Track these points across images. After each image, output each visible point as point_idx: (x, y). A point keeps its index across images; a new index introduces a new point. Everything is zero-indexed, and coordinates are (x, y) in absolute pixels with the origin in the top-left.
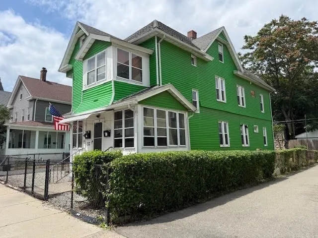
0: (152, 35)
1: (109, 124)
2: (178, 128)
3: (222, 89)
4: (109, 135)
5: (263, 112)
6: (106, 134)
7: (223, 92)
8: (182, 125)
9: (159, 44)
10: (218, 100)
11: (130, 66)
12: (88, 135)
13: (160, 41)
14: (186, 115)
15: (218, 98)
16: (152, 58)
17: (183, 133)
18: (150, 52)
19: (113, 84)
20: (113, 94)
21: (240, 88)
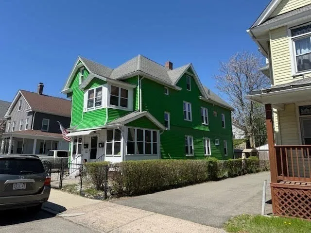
0: (136, 75)
1: (102, 138)
2: (152, 142)
3: (189, 111)
4: (103, 146)
5: (224, 128)
6: (101, 145)
7: (189, 113)
8: (155, 140)
9: (141, 81)
10: (185, 120)
11: (120, 97)
12: (86, 146)
13: (141, 79)
14: (158, 132)
15: (186, 118)
16: (135, 90)
17: (155, 146)
18: (134, 86)
19: (107, 110)
20: (107, 117)
21: (204, 109)
